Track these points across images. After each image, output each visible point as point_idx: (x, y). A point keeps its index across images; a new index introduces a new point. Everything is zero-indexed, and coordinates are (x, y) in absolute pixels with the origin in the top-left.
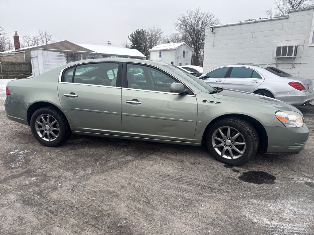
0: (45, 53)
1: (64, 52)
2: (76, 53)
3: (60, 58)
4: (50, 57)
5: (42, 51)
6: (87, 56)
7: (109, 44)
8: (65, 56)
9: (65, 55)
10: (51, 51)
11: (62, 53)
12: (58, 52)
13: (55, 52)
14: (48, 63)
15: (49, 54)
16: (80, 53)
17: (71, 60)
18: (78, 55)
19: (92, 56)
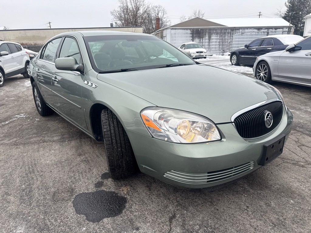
0: (173, 31)
1: (190, 29)
2: (202, 29)
3: (186, 35)
4: (177, 35)
5: (170, 30)
6: (213, 31)
7: (260, 15)
8: (191, 34)
9: (190, 32)
10: (178, 29)
11: (188, 30)
12: (184, 29)
13: (182, 30)
14: (174, 42)
15: (176, 32)
16: (206, 29)
17: (197, 37)
18: (204, 31)
19: (218, 31)
